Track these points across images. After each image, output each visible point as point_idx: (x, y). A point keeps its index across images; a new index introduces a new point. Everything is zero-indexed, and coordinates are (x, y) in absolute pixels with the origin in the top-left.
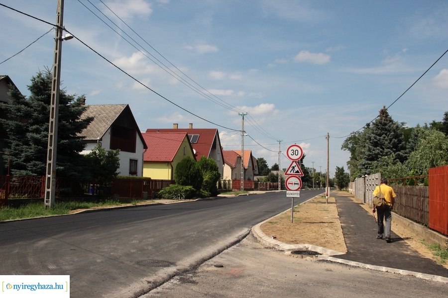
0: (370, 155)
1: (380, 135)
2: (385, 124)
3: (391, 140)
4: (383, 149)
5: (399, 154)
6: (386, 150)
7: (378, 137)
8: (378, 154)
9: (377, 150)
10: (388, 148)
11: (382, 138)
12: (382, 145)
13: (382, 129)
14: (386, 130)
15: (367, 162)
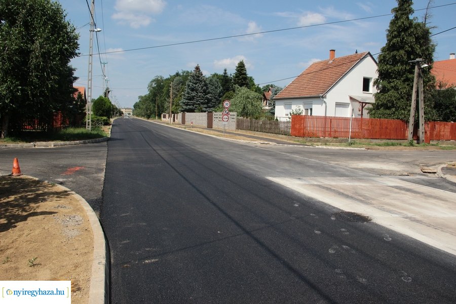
0: (188, 97)
1: (196, 84)
2: (199, 77)
3: (202, 87)
4: (197, 93)
5: (207, 97)
6: (200, 94)
7: (194, 85)
8: (194, 96)
9: (194, 94)
10: (201, 93)
11: (197, 85)
12: (196, 91)
13: (197, 80)
14: (199, 80)
15: (187, 101)
